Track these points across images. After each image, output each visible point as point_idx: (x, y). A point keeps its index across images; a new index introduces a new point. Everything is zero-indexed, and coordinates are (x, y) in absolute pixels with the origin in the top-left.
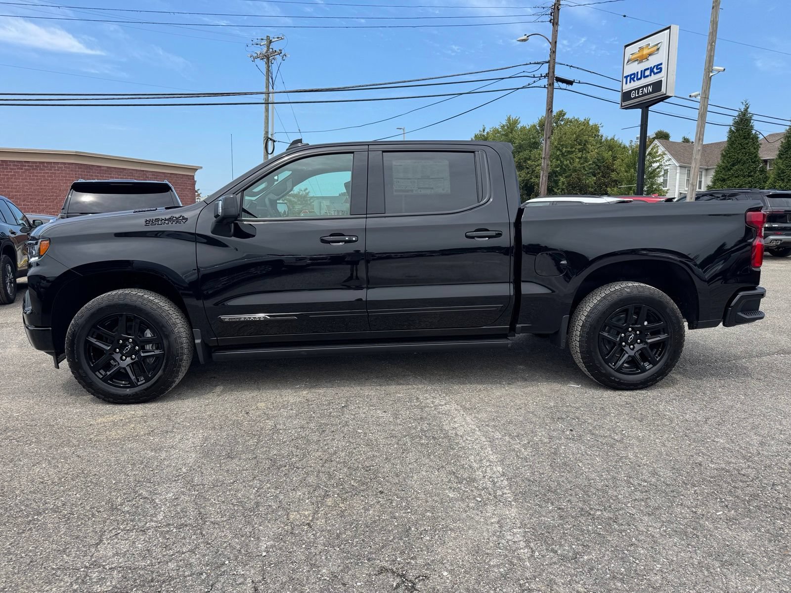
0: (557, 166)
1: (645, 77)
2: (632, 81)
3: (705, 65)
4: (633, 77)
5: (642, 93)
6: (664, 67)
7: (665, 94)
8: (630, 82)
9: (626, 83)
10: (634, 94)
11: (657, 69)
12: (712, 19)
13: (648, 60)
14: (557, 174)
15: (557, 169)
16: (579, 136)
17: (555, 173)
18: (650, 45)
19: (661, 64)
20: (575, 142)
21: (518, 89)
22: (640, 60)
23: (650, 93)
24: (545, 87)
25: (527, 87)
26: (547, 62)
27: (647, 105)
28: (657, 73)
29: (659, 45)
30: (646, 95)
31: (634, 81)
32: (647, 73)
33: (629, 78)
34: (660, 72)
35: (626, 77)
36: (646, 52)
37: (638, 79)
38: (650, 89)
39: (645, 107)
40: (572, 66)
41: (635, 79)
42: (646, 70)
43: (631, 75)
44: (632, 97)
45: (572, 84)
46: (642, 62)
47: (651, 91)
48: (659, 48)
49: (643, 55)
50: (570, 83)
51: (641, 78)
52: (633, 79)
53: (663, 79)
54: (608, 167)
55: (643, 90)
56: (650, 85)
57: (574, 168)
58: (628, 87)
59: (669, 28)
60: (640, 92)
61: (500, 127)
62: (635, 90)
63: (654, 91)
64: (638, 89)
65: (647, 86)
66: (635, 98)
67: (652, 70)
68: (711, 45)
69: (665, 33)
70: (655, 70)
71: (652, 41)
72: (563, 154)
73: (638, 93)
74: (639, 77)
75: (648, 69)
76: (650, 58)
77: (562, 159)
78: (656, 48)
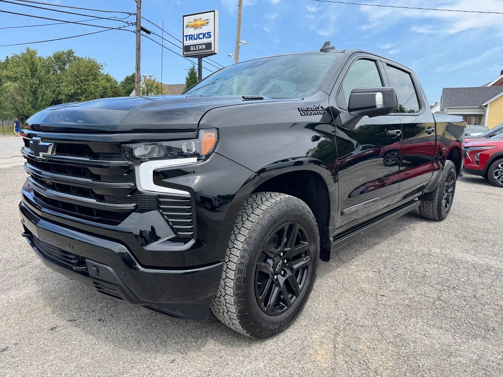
0: (78, 89)
1: (200, 39)
2: (190, 39)
3: (236, 38)
4: (191, 37)
5: (199, 48)
6: (212, 34)
7: (214, 52)
8: (189, 40)
9: (186, 40)
10: (193, 48)
11: (208, 35)
12: (239, 12)
13: (201, 28)
14: (78, 94)
15: (79, 91)
16: (91, 69)
17: (77, 94)
18: (202, 19)
19: (210, 32)
20: (89, 73)
21: (113, 29)
22: (196, 27)
23: (204, 49)
24: (134, 32)
25: (119, 29)
26: (135, 14)
27: (201, 57)
28: (208, 37)
29: (208, 20)
30: (201, 50)
31: (192, 40)
32: (201, 36)
33: (188, 37)
34: (210, 37)
35: (186, 36)
36: (199, 23)
37: (195, 39)
38: (204, 47)
39: (200, 57)
40: (149, 21)
41: (193, 39)
42: (200, 34)
43: (190, 36)
44: (192, 50)
45: (150, 34)
46: (197, 29)
47: (204, 48)
48: (208, 22)
49: (197, 24)
50: (148, 32)
51: (197, 39)
52: (191, 38)
53: (212, 42)
54: (116, 93)
55: (199, 47)
56: (204, 44)
57: (91, 92)
58: (188, 43)
59: (214, 11)
60: (197, 47)
61: (21, 54)
62: (193, 45)
63: (206, 49)
64: (195, 45)
65: (202, 44)
66: (194, 51)
67: (204, 35)
68: (239, 27)
69: (211, 14)
70: (206, 35)
71: (204, 17)
72: (81, 81)
73: (196, 48)
74: (196, 37)
75: (201, 34)
76: (202, 27)
77: (81, 84)
78: (206, 22)
